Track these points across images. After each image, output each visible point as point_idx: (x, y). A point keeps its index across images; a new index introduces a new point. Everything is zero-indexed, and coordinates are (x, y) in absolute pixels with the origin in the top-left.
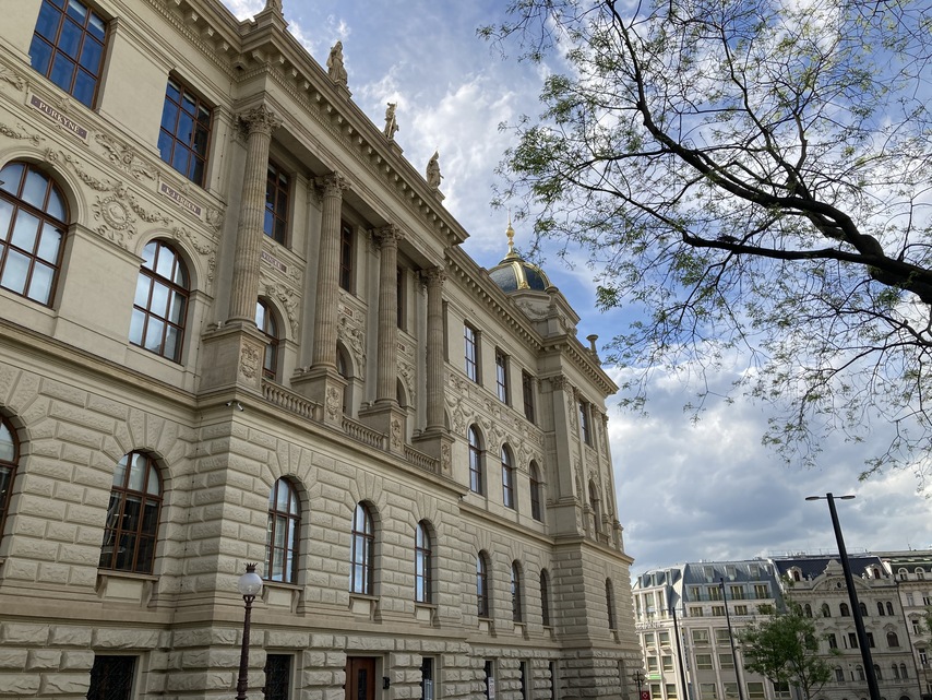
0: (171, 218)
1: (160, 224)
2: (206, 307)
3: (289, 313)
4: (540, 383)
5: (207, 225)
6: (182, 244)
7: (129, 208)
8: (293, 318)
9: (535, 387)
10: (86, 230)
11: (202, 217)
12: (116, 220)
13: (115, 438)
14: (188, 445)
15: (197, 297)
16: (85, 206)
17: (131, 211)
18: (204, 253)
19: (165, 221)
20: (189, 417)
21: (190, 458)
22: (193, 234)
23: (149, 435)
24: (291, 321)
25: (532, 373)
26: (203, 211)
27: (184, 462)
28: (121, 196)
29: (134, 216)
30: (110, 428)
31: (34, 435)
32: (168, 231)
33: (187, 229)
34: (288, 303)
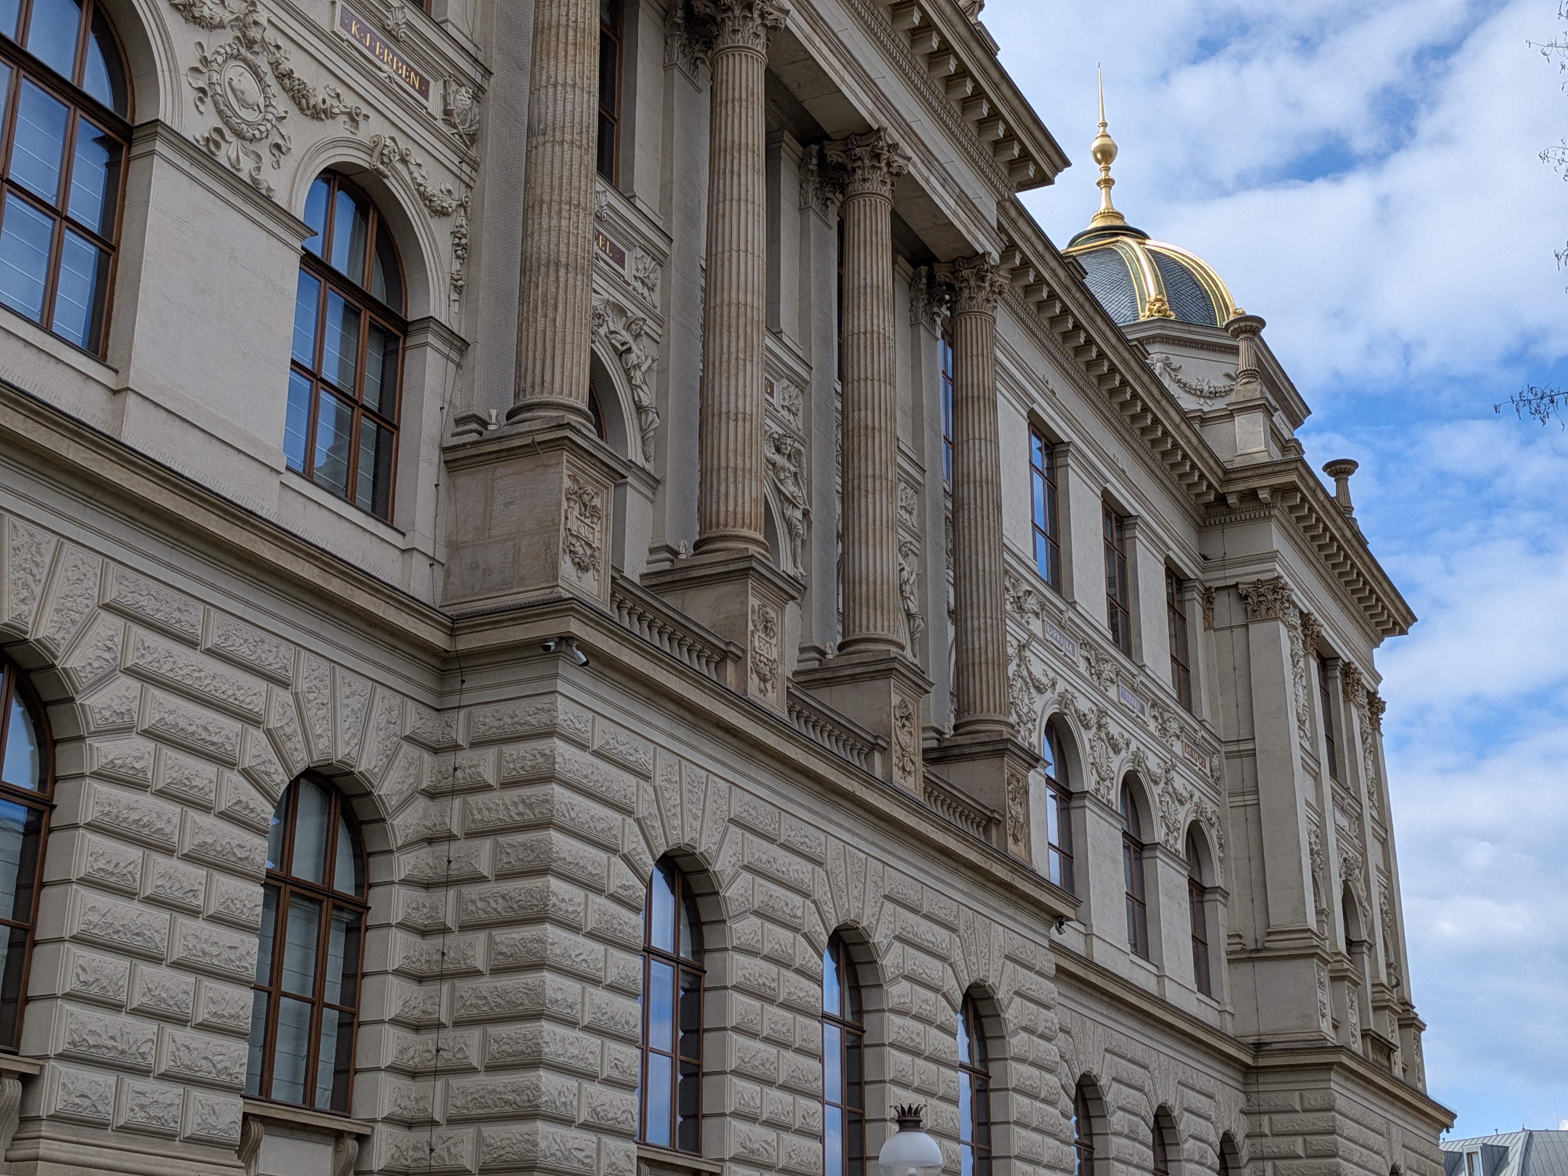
0: (365, 110)
1: (339, 128)
2: (452, 367)
3: (633, 387)
4: (1208, 597)
5: (445, 129)
6: (392, 184)
7: (270, 79)
8: (646, 401)
9: (1195, 611)
10: (178, 141)
11: (434, 104)
12: (243, 113)
13: (269, 733)
14: (427, 756)
15: (431, 339)
16: (174, 70)
17: (275, 88)
18: (442, 213)
19: (353, 118)
20: (428, 680)
21: (432, 794)
22: (416, 156)
23: (342, 726)
24: (640, 409)
25: (1189, 568)
26: (435, 89)
27: (421, 803)
28: (250, 44)
29: (282, 103)
30: (257, 705)
31: (95, 721)
32: (359, 145)
33: (403, 144)
34: (633, 358)
